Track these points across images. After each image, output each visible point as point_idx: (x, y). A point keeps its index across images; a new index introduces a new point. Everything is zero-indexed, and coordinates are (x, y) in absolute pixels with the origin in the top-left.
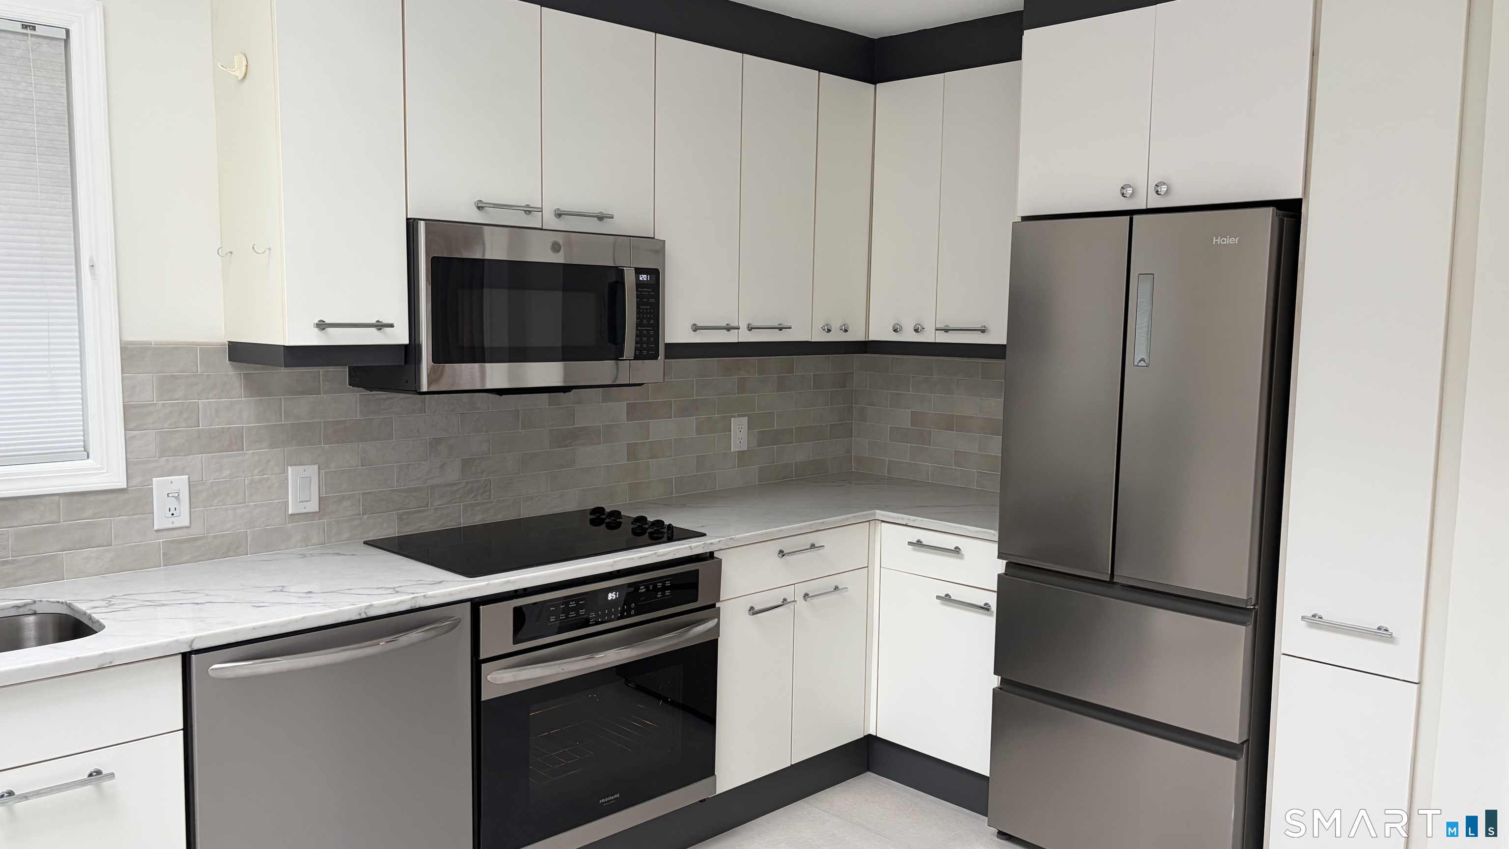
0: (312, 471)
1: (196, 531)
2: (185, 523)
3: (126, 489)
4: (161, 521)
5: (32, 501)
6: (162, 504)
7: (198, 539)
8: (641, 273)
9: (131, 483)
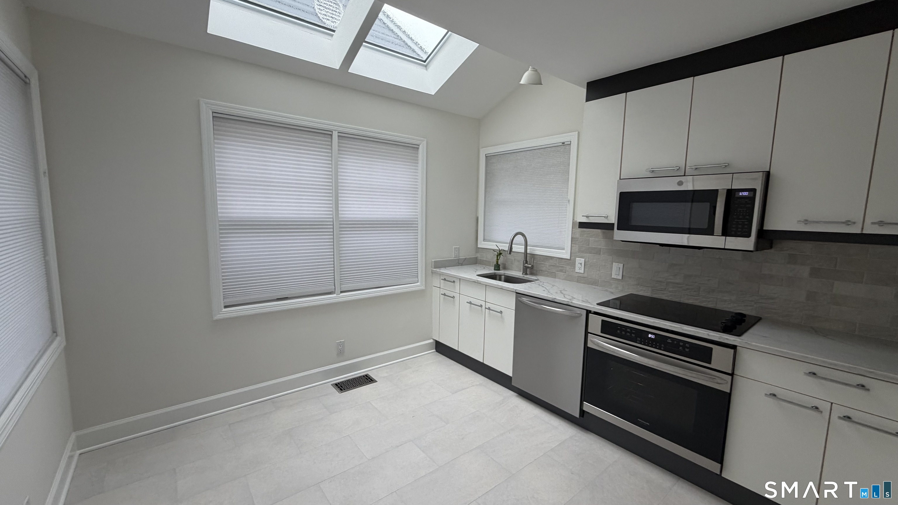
0: (621, 266)
1: (586, 275)
2: (583, 272)
3: (570, 260)
4: (577, 270)
5: (552, 258)
6: (577, 265)
7: (586, 278)
8: (741, 192)
9: (571, 258)
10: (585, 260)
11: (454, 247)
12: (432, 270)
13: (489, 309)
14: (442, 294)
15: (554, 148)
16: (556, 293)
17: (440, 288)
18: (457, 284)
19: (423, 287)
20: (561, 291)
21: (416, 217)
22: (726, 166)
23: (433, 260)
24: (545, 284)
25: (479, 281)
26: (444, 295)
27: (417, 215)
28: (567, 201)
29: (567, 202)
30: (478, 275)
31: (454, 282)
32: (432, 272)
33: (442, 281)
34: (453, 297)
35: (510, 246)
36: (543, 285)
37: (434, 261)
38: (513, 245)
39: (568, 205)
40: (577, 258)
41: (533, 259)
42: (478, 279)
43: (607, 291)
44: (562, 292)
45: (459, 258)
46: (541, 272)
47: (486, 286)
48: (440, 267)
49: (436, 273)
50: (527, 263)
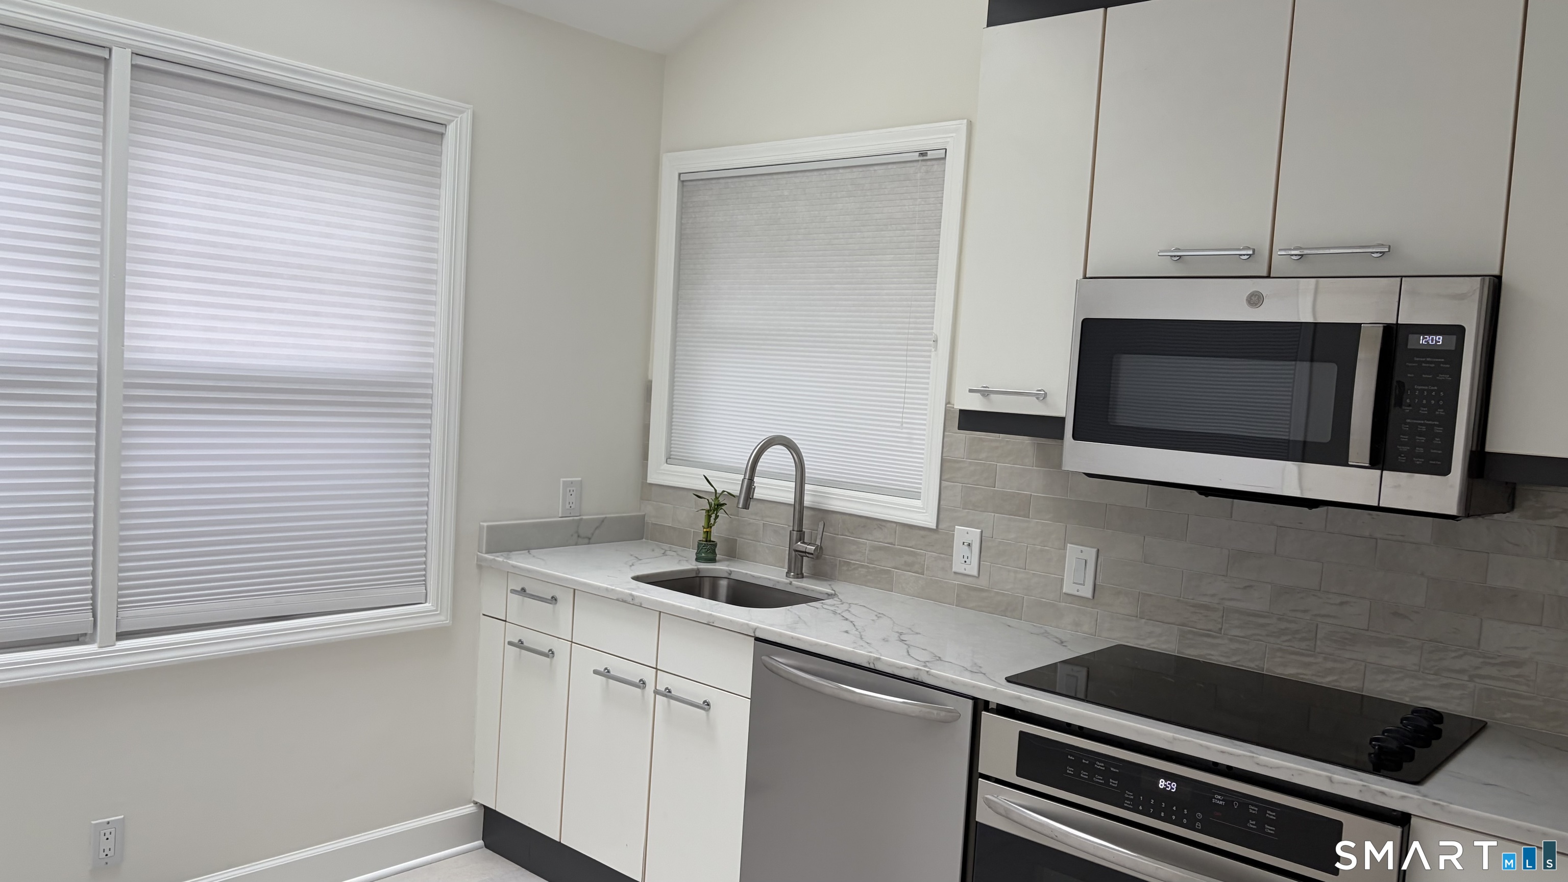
0: (1090, 554)
1: (983, 582)
2: (975, 573)
3: (935, 531)
4: (958, 566)
5: (880, 523)
6: (959, 551)
7: (982, 590)
8: (1424, 334)
9: (940, 527)
10: (982, 532)
11: (562, 479)
12: (479, 559)
13: (668, 693)
14: (510, 643)
15: (894, 166)
16: (885, 640)
17: (505, 621)
18: (564, 608)
19: (442, 618)
20: (901, 634)
21: (424, 370)
22: (1383, 253)
23: (485, 524)
24: (854, 609)
25: (637, 596)
26: (520, 645)
27: (430, 365)
28: (932, 342)
29: (930, 346)
30: (637, 578)
31: (554, 599)
32: (480, 567)
33: (515, 599)
34: (551, 654)
35: (746, 481)
36: (846, 615)
37: (488, 527)
38: (756, 479)
39: (933, 354)
40: (956, 527)
41: (821, 527)
42: (634, 593)
43: (1046, 634)
44: (903, 637)
45: (581, 519)
46: (845, 568)
47: (661, 613)
48: (508, 549)
49: (492, 568)
50: (801, 538)
